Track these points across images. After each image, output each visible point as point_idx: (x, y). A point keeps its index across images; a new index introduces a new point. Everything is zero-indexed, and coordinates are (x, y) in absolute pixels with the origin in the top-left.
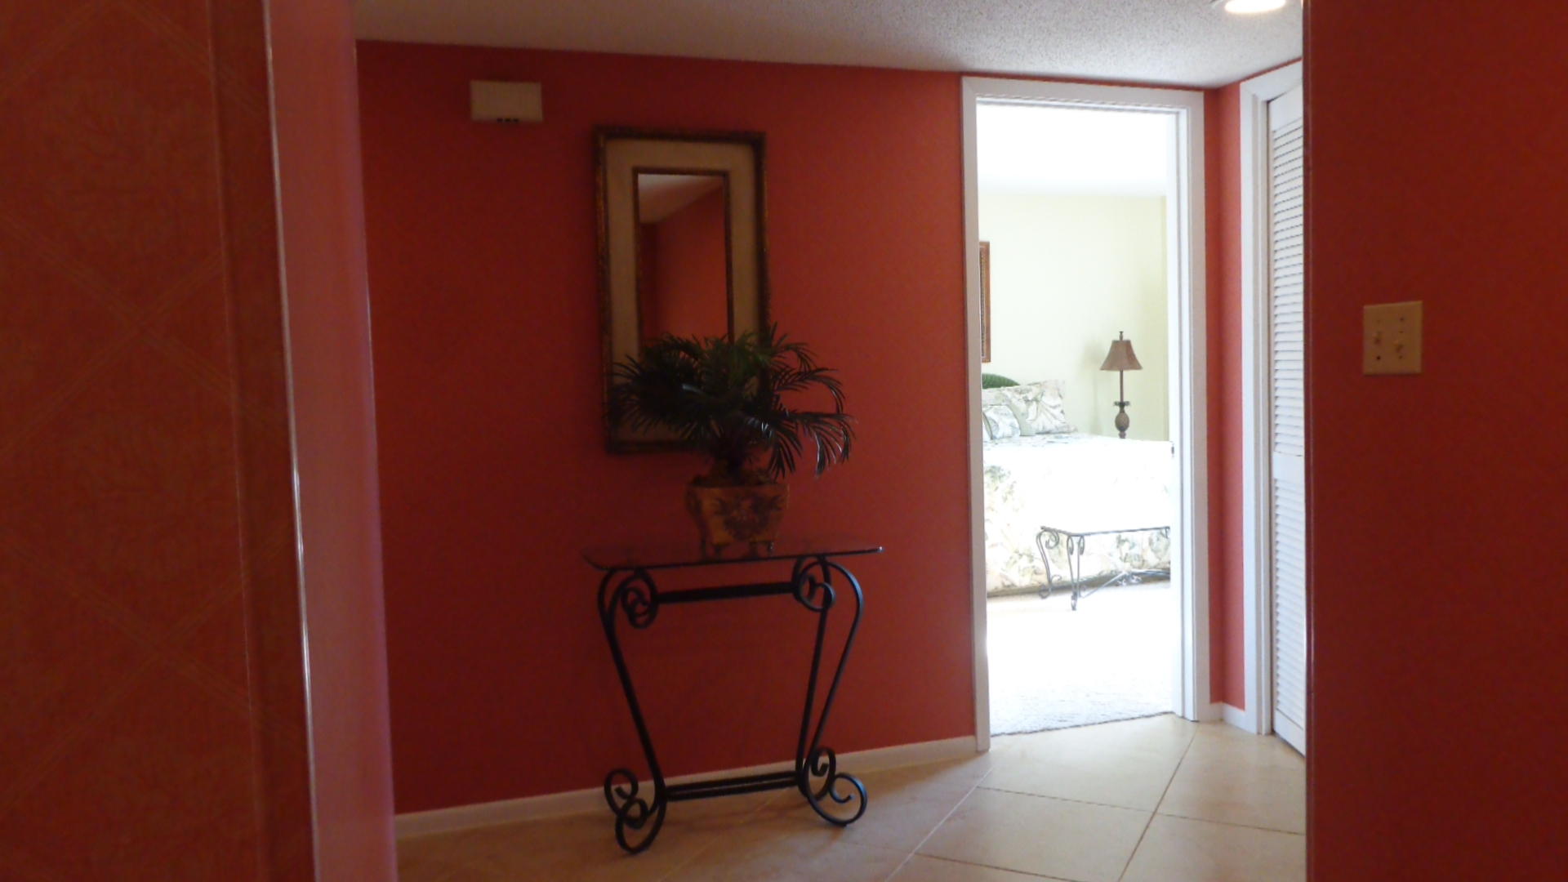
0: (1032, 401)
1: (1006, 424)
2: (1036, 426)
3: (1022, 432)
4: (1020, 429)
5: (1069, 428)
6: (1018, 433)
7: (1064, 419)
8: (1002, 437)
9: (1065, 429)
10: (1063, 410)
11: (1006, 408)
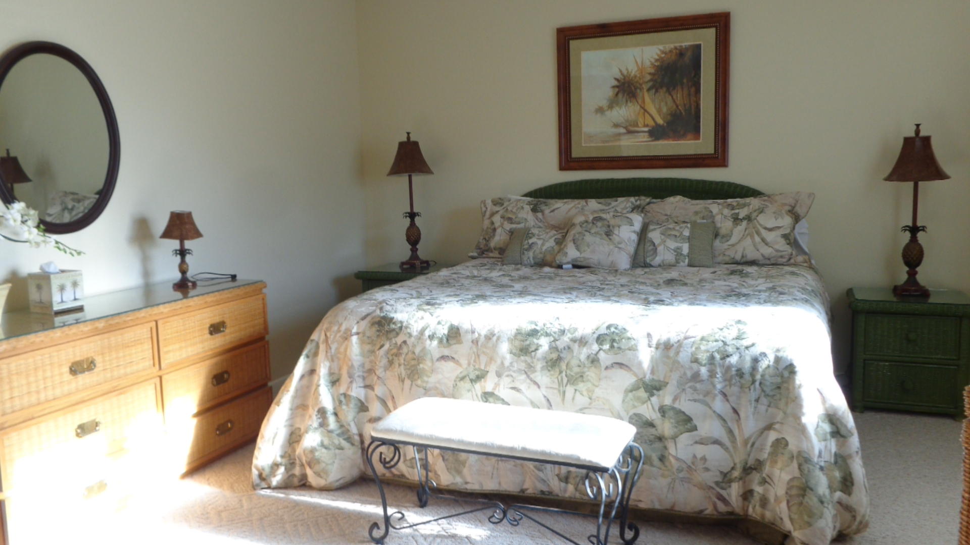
0: (744, 219)
1: (668, 249)
2: (731, 253)
3: (690, 260)
4: (688, 256)
5: (790, 259)
6: (684, 262)
7: (783, 246)
8: (660, 266)
9: (781, 260)
10: (789, 234)
11: (687, 227)
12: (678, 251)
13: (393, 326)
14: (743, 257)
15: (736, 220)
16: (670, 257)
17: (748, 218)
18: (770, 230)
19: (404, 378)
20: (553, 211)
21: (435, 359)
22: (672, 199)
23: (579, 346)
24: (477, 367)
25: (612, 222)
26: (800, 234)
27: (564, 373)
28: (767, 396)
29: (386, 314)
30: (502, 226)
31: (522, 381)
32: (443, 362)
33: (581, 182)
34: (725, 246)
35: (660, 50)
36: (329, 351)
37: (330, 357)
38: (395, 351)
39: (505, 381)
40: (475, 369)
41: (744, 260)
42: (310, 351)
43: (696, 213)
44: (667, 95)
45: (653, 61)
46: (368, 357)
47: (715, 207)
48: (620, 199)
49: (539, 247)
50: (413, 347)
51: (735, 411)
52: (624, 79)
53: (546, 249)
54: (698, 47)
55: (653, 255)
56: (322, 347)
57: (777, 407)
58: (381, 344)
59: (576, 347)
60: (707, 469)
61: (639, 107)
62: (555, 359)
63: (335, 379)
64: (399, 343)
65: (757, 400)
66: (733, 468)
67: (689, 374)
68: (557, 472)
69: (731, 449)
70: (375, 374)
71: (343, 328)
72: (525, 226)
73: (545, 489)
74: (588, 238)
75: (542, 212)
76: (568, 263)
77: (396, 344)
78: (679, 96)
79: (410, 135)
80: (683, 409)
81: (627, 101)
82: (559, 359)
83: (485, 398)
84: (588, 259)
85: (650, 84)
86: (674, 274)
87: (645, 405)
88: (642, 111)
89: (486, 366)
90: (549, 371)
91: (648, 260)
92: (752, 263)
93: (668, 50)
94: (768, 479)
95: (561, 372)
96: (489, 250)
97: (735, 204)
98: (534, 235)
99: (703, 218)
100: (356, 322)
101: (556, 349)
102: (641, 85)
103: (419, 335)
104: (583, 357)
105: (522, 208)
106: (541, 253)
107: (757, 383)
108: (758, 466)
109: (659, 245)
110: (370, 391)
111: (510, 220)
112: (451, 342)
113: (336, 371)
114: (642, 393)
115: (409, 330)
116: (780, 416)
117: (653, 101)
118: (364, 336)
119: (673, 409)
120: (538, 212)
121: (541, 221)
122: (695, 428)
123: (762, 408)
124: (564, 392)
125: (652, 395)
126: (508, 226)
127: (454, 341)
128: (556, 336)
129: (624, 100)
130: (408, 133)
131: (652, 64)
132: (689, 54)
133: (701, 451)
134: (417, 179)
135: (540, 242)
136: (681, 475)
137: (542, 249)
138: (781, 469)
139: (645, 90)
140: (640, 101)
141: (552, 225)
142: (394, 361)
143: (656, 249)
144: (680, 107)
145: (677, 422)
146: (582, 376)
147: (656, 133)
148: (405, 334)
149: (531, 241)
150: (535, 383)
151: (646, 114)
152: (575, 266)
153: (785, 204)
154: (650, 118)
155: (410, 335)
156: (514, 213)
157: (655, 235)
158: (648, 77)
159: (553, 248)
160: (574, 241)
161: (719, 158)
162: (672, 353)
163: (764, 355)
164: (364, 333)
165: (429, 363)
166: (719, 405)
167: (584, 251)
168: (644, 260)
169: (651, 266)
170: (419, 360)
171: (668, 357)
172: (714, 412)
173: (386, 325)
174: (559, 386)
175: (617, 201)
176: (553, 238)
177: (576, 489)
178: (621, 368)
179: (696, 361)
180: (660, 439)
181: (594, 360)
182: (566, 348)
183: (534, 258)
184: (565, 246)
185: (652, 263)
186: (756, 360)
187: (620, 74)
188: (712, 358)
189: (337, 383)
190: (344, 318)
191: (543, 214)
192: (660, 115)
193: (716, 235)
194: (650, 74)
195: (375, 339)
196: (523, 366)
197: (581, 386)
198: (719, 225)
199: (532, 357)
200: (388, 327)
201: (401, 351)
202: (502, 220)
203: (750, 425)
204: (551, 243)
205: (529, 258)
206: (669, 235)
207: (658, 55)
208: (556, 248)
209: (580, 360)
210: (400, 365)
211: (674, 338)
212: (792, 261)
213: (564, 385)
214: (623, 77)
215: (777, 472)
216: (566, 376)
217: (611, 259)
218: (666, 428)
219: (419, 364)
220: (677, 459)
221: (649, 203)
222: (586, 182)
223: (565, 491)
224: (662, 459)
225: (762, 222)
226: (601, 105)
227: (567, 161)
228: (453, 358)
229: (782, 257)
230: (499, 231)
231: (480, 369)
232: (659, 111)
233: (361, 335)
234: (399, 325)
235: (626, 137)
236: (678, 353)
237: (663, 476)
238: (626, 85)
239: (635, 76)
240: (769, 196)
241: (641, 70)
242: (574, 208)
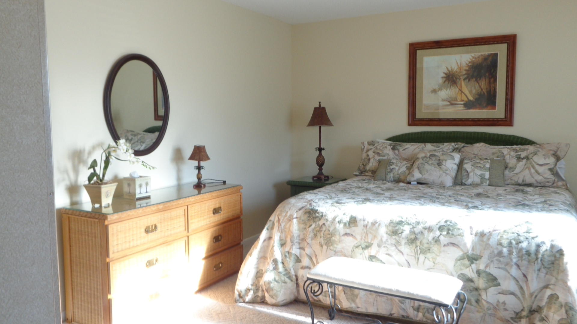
1: (476, 174)
2: (515, 179)
3: (490, 182)
4: (489, 180)
5: (553, 183)
6: (486, 183)
7: (549, 175)
8: (471, 185)
9: (547, 184)
10: (553, 168)
11: (488, 162)
12: (482, 177)
13: (317, 215)
14: (523, 181)
15: (519, 158)
16: (477, 180)
17: (527, 158)
18: (541, 165)
19: (323, 245)
20: (404, 150)
21: (341, 235)
22: (477, 145)
23: (428, 232)
24: (366, 240)
25: (441, 158)
26: (559, 168)
27: (418, 247)
28: (545, 268)
29: (313, 208)
30: (374, 157)
31: (393, 250)
32: (346, 237)
33: (421, 133)
34: (512, 174)
35: (472, 56)
36: (280, 227)
37: (280, 231)
38: (318, 229)
39: (383, 250)
40: (365, 242)
41: (524, 183)
42: (269, 226)
43: (493, 154)
44: (476, 83)
45: (468, 63)
46: (302, 231)
47: (505, 150)
48: (446, 144)
49: (397, 170)
50: (328, 227)
51: (525, 276)
52: (449, 73)
53: (401, 172)
54: (496, 55)
55: (466, 178)
56: (276, 224)
57: (552, 275)
58: (310, 224)
59: (426, 232)
60: (506, 310)
61: (458, 89)
62: (413, 238)
63: (283, 243)
64: (321, 224)
65: (539, 270)
66: (522, 310)
67: (496, 252)
68: (412, 305)
69: (522, 298)
70: (306, 241)
71: (288, 214)
72: (387, 158)
73: (405, 314)
74: (427, 167)
75: (398, 150)
76: (415, 181)
77: (319, 225)
78: (484, 83)
79: (321, 104)
80: (492, 273)
81: (451, 86)
82: (416, 239)
83: (371, 259)
84: (427, 179)
85: (465, 76)
86: (480, 190)
87: (468, 269)
88: (460, 92)
89: (371, 240)
90: (409, 245)
91: (463, 181)
92: (529, 185)
93: (477, 56)
94: (545, 318)
95: (416, 247)
96: (366, 171)
97: (518, 149)
98: (393, 163)
99: (498, 157)
100: (296, 211)
101: (414, 233)
102: (460, 76)
103: (332, 221)
104: (430, 238)
105: (386, 147)
106: (398, 174)
107: (539, 260)
108: (539, 310)
109: (471, 172)
110: (302, 251)
111: (378, 154)
112: (351, 225)
113: (284, 239)
114: (466, 262)
115: (326, 218)
116: (553, 281)
117: (467, 86)
118: (300, 219)
119: (485, 272)
120: (396, 150)
121: (397, 155)
122: (499, 285)
123: (542, 275)
124: (418, 258)
125: (472, 263)
126: (377, 158)
127: (353, 225)
128: (414, 225)
129: (449, 85)
130: (320, 103)
131: (467, 64)
132: (490, 58)
133: (502, 298)
134: (324, 128)
135: (397, 168)
136: (489, 312)
137: (398, 172)
138: (554, 313)
139: (462, 80)
140: (459, 86)
141: (404, 158)
142: (317, 235)
143: (469, 175)
144: (483, 90)
145: (488, 280)
146: (429, 250)
147: (468, 105)
148: (324, 220)
149: (392, 167)
150: (401, 252)
151: (462, 94)
152: (419, 183)
153: (551, 150)
154: (465, 96)
155: (327, 220)
156: (381, 150)
157: (468, 166)
158: (464, 72)
159: (405, 171)
160: (418, 168)
161: (508, 121)
162: (485, 239)
163: (543, 243)
164: (300, 218)
165: (338, 237)
166: (514, 271)
167: (425, 174)
168: (461, 181)
169: (465, 185)
170: (332, 235)
171: (483, 241)
172: (511, 275)
173: (313, 214)
174: (415, 255)
175: (443, 145)
176: (405, 166)
177: (424, 316)
178: (453, 246)
179: (501, 244)
180: (477, 289)
181: (437, 241)
182: (420, 232)
183: (393, 177)
184: (413, 171)
185: (466, 183)
186: (538, 246)
187: (447, 70)
188: (510, 243)
189: (284, 246)
190: (289, 209)
191: (399, 152)
192: (471, 95)
193: (506, 167)
194: (466, 70)
195: (306, 221)
196: (394, 242)
197: (429, 255)
198: (508, 161)
199: (399, 237)
200: (315, 215)
201: (322, 229)
202: (374, 154)
203: (534, 285)
204: (404, 169)
205: (390, 177)
206: (477, 166)
207: (471, 59)
208: (407, 172)
209: (428, 240)
210: (321, 237)
211: (486, 231)
212: (555, 185)
213: (418, 254)
214: (449, 72)
215: (551, 314)
216: (420, 249)
217: (441, 179)
218: (481, 283)
219: (332, 237)
220: (487, 302)
221: (463, 147)
222: (425, 133)
223: (417, 316)
224: (477, 301)
225: (536, 160)
226: (434, 88)
227: (413, 120)
228: (352, 235)
229: (548, 182)
230: (372, 160)
231: (368, 242)
232: (471, 92)
233: (299, 219)
234: (321, 214)
235: (451, 107)
236: (489, 239)
237: (478, 311)
238: (451, 76)
239: (456, 72)
240: (540, 145)
241: (460, 68)
242: (417, 149)
